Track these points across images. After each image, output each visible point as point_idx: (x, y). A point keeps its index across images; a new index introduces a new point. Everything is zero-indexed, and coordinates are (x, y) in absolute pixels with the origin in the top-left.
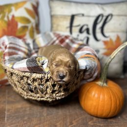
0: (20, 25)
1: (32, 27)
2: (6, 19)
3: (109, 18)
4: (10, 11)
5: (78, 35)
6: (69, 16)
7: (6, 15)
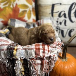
0: (21, 10)
2: (11, 6)
5: (58, 19)
7: (12, 3)
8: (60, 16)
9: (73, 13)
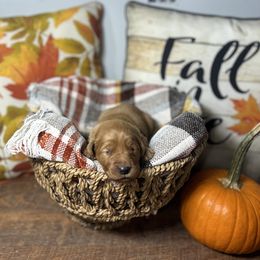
0: (63, 56)
1: (87, 60)
2: (36, 43)
3: (253, 49)
4: (45, 27)
5: (178, 82)
6: (162, 40)
7: (37, 34)
8: (184, 74)
9: (226, 72)
